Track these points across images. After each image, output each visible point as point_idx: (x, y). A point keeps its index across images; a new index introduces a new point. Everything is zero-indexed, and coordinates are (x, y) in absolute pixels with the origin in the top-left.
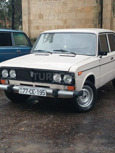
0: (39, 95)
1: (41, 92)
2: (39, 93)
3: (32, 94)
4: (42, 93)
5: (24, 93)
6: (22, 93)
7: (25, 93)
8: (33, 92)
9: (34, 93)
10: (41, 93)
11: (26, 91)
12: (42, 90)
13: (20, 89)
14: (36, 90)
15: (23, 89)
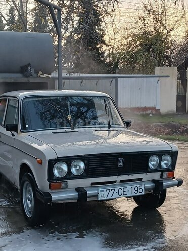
0: (134, 194)
2: (134, 191)
4: (139, 190)
6: (105, 198)
7: (109, 197)
8: (124, 192)
11: (111, 192)
12: (138, 186)
13: (101, 191)
14: (129, 188)
15: (107, 190)
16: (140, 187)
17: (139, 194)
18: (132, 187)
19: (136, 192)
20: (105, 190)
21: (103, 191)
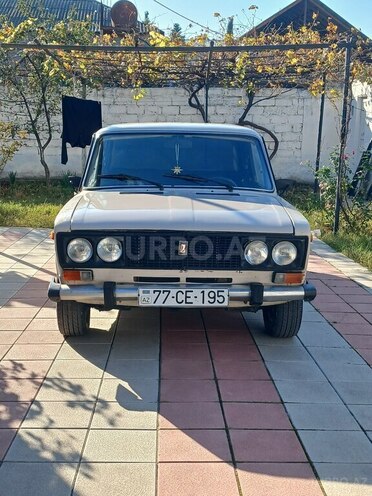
0: (207, 304)
1: (212, 295)
2: (207, 298)
3: (184, 304)
4: (217, 298)
5: (157, 304)
6: (152, 304)
7: (159, 303)
8: (186, 297)
9: (188, 300)
10: (214, 297)
11: (163, 296)
12: (216, 291)
13: (144, 292)
14: (197, 292)
15: (154, 292)
16: (220, 294)
17: (216, 304)
18: (203, 292)
19: (212, 300)
20: (152, 290)
21: (148, 292)
